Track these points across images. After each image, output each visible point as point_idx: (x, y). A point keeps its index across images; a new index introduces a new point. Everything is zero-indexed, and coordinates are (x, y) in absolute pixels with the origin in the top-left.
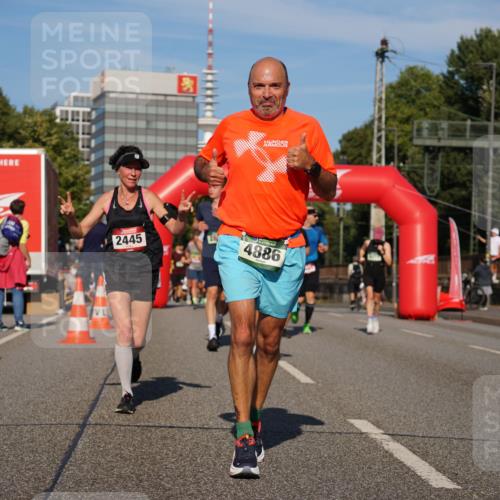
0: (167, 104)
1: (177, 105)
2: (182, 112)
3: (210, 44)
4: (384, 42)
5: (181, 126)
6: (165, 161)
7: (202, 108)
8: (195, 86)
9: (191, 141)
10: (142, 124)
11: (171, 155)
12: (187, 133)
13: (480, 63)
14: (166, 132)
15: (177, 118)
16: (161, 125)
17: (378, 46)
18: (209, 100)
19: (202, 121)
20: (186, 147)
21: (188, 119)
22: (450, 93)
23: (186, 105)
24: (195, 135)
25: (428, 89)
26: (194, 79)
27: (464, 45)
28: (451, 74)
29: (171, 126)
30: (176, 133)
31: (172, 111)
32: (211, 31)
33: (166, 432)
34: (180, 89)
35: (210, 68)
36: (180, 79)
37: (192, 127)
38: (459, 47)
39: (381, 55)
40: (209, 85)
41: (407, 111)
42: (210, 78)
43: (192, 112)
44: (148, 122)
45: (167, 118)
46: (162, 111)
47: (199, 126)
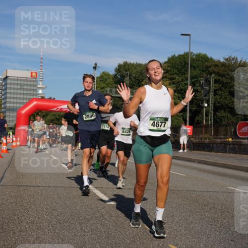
0: (27, 81)
1: (31, 81)
2: (32, 83)
3: (41, 62)
4: (96, 64)
5: (32, 88)
6: (27, 99)
7: (39, 82)
8: (36, 75)
9: (35, 93)
10: (19, 87)
11: (28, 97)
12: (33, 90)
13: (124, 72)
14: (27, 89)
15: (30, 85)
16: (25, 87)
17: (94, 65)
18: (41, 80)
19: (38, 86)
20: (33, 95)
21: (34, 85)
22: (116, 80)
23: (34, 81)
24: (36, 90)
25: (109, 79)
26: (36, 73)
27: (120, 66)
28: (116, 74)
29: (29, 87)
30: (30, 90)
31: (29, 83)
32: (42, 58)
33: (25, 188)
34: (32, 76)
35: (41, 70)
36: (32, 73)
37: (35, 88)
38: (118, 66)
39: (95, 68)
40: (41, 75)
41: (103, 85)
42: (41, 73)
43: (35, 83)
44: (21, 86)
45: (27, 85)
46: (25, 83)
47: (37, 88)
